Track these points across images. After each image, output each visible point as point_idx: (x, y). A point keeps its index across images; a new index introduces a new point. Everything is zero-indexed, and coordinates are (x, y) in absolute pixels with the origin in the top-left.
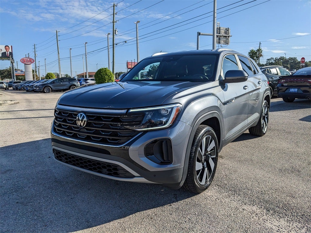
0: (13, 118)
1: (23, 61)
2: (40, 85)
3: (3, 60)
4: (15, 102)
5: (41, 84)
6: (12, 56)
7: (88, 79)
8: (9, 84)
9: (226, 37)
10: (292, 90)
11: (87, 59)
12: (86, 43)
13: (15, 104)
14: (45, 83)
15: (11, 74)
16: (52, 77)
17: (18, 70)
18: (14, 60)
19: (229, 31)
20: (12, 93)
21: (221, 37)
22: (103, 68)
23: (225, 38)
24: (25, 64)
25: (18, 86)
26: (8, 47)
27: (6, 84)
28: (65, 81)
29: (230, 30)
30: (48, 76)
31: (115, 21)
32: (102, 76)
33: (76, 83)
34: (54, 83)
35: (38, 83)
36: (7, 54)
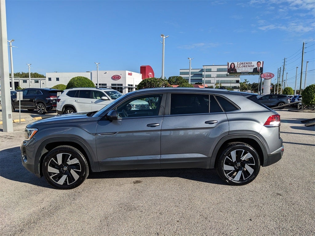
1: (263, 76)
3: (254, 75)
6: (262, 71)
16: (289, 91)
24: (265, 79)
26: (260, 63)
28: (274, 97)
32: (309, 94)
33: (285, 100)
36: (258, 69)
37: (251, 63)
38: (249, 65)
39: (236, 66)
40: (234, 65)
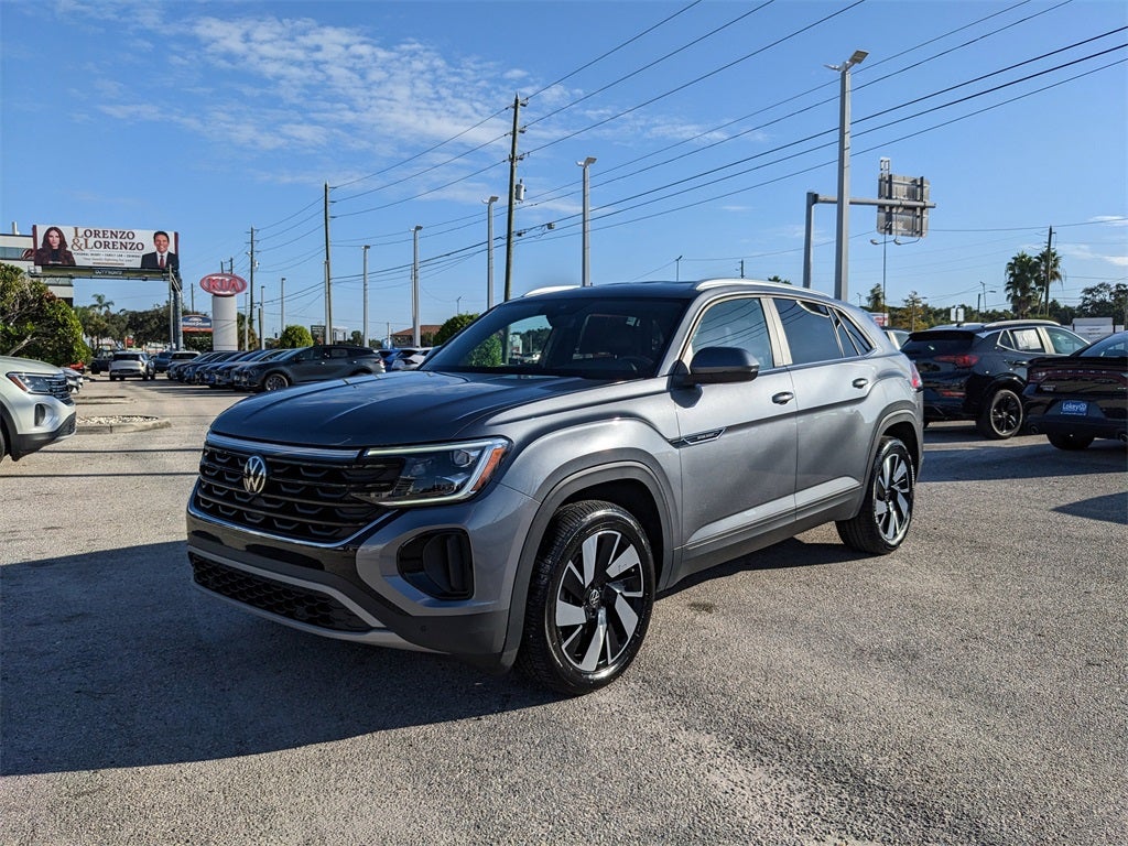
0: (138, 472)
1: (209, 284)
2: (251, 368)
3: (146, 280)
4: (155, 421)
5: (257, 363)
6: (177, 268)
7: (415, 352)
8: (156, 363)
9: (914, 208)
10: (1070, 408)
11: (419, 281)
12: (418, 228)
13: (156, 428)
14: (270, 361)
15: (168, 326)
16: (300, 339)
17: (193, 313)
18: (180, 281)
19: (925, 190)
20: (161, 391)
21: (894, 210)
22: (464, 314)
23: (911, 212)
24: (215, 295)
25: (185, 370)
26: (164, 238)
27: (146, 363)
28: (337, 355)
29: (928, 183)
30: (290, 336)
31: (517, 154)
33: (371, 362)
34: (298, 362)
35: (247, 360)
36: (159, 259)
37: (131, 236)
38: (123, 241)
39: (69, 242)
40: (61, 235)
